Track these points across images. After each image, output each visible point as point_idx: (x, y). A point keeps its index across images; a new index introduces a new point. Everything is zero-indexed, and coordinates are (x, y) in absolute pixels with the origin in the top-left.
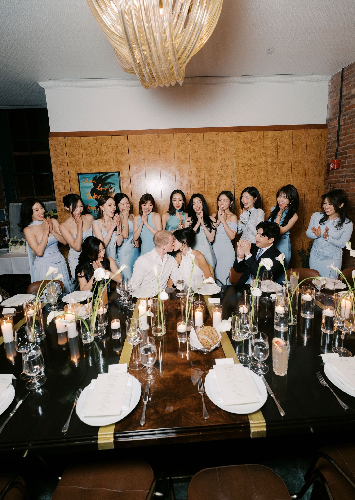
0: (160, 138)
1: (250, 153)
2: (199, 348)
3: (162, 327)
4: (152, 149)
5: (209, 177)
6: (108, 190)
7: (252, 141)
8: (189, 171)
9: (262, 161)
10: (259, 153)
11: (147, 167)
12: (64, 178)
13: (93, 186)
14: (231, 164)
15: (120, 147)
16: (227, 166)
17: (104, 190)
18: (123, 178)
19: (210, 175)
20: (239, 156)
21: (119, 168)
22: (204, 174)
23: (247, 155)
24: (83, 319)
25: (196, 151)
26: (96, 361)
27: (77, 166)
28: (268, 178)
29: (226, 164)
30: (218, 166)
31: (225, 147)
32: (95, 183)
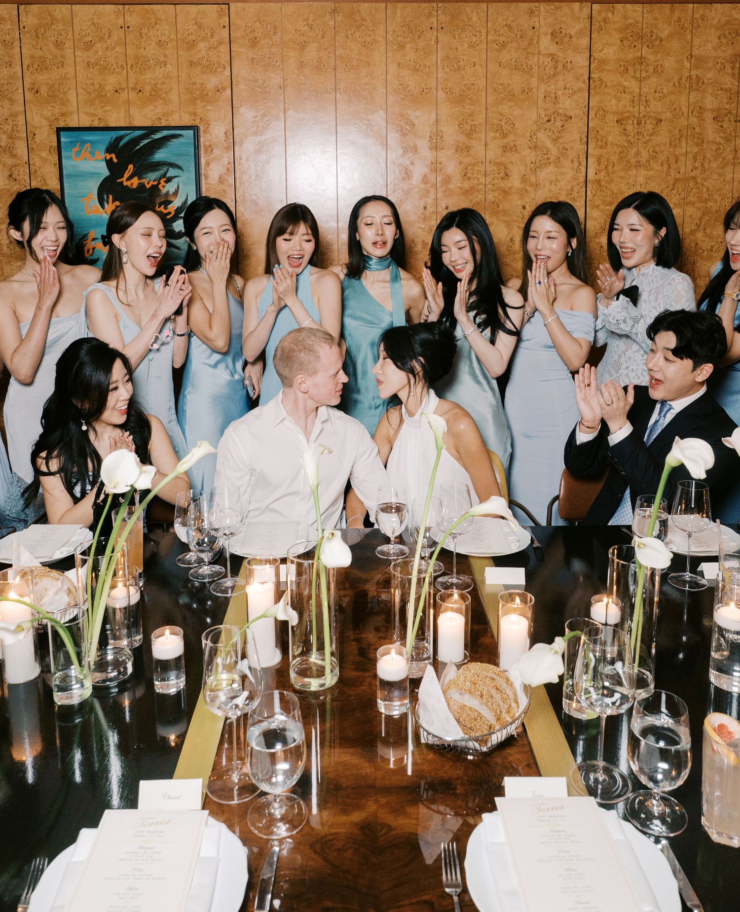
0: (339, 18)
1: (645, 78)
2: (449, 739)
3: (323, 660)
4: (311, 54)
5: (502, 156)
6: (155, 189)
7: (652, 36)
8: (434, 130)
9: (683, 108)
10: (676, 79)
11: (290, 112)
12: (10, 141)
13: (106, 173)
14: (578, 113)
15: (202, 45)
16: (564, 119)
17: (142, 186)
18: (210, 149)
19: (505, 149)
20: (606, 86)
21: (195, 114)
22: (486, 145)
23: (633, 85)
24: (57, 622)
25: (461, 64)
26: (97, 765)
27: (54, 102)
28: (702, 165)
29: (561, 111)
30: (534, 117)
31: (560, 54)
32: (115, 160)
